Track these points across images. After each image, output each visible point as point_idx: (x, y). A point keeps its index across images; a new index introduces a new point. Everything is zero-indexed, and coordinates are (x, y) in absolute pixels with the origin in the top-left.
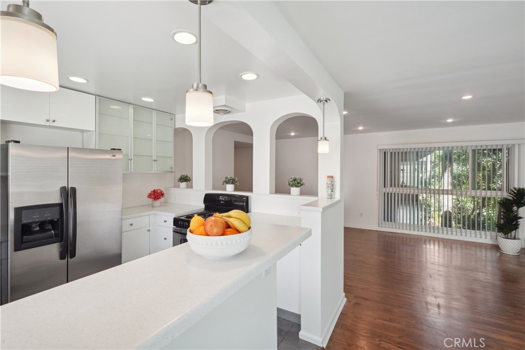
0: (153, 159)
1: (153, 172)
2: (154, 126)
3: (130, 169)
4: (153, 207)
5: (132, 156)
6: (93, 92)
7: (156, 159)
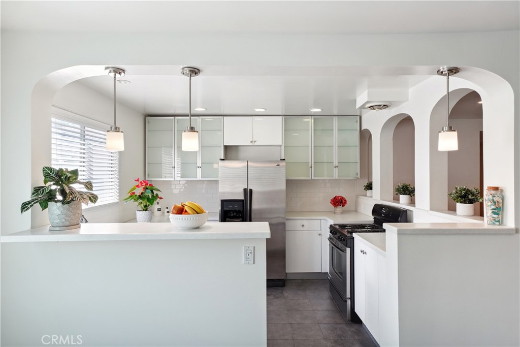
0: (335, 165)
1: (334, 178)
2: (335, 132)
3: (310, 175)
4: (335, 213)
5: (313, 163)
6: (280, 114)
7: (337, 165)
